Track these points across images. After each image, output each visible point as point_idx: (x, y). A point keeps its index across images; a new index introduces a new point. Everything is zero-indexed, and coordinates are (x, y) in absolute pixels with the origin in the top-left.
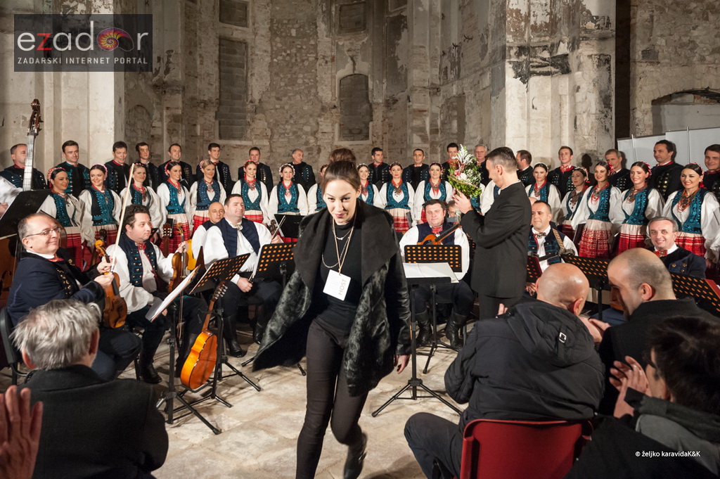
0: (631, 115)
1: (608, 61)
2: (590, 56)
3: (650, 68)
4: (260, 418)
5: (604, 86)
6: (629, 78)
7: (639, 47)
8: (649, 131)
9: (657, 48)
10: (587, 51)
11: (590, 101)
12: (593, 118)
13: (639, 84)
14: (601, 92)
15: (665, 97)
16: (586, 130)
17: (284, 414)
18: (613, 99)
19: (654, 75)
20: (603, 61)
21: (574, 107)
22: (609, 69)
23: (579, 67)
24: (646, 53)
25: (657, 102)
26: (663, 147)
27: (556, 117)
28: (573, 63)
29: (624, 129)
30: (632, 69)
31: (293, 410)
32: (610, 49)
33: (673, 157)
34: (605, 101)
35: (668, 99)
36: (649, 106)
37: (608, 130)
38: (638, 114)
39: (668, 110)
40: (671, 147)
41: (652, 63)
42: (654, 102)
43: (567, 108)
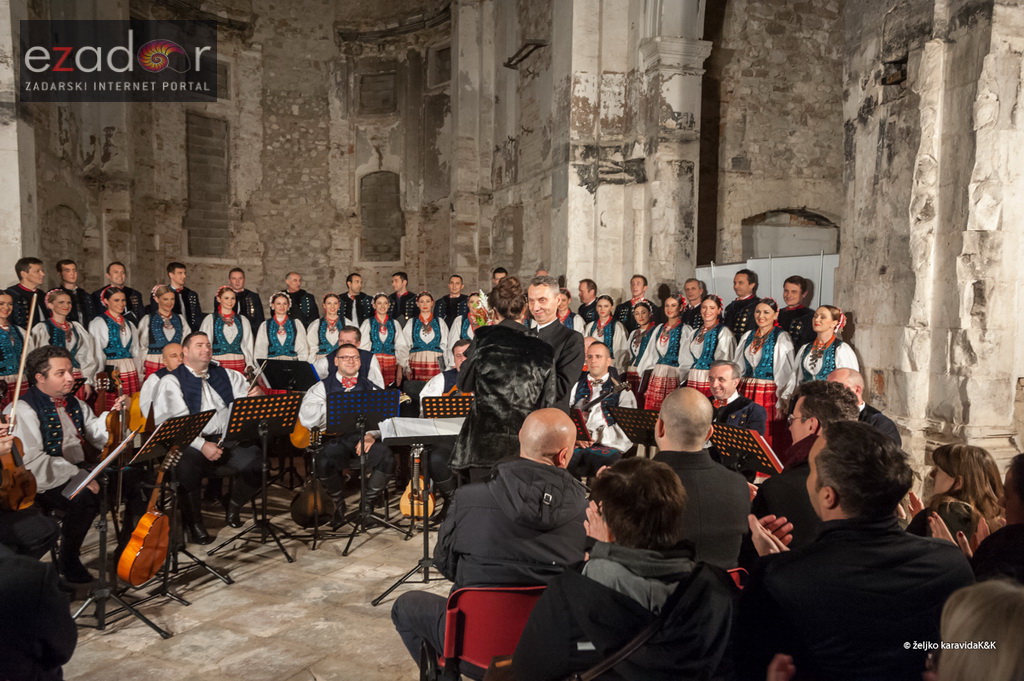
0: (718, 238)
1: (690, 169)
2: (670, 162)
3: (741, 180)
4: (226, 616)
5: (685, 200)
6: (717, 191)
7: (728, 154)
8: (738, 258)
9: (749, 156)
10: (666, 157)
11: (668, 218)
12: (671, 239)
13: (728, 198)
14: (681, 208)
15: (756, 216)
16: (663, 254)
17: (259, 610)
18: (696, 216)
19: (746, 188)
20: (685, 169)
21: (649, 225)
22: (692, 180)
23: (657, 175)
24: (737, 161)
25: (749, 222)
26: (744, 278)
27: (629, 237)
28: (650, 171)
29: (708, 253)
30: (720, 179)
31: (272, 604)
32: (694, 155)
33: (755, 289)
34: (686, 219)
35: (761, 218)
36: (737, 227)
37: (688, 255)
38: (726, 236)
39: (761, 231)
40: (752, 277)
41: (743, 174)
42: (745, 222)
43: (641, 226)
